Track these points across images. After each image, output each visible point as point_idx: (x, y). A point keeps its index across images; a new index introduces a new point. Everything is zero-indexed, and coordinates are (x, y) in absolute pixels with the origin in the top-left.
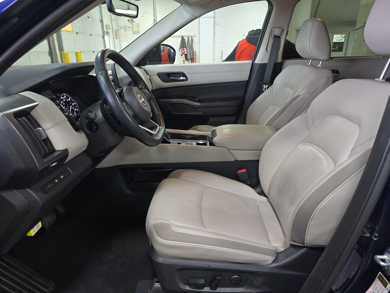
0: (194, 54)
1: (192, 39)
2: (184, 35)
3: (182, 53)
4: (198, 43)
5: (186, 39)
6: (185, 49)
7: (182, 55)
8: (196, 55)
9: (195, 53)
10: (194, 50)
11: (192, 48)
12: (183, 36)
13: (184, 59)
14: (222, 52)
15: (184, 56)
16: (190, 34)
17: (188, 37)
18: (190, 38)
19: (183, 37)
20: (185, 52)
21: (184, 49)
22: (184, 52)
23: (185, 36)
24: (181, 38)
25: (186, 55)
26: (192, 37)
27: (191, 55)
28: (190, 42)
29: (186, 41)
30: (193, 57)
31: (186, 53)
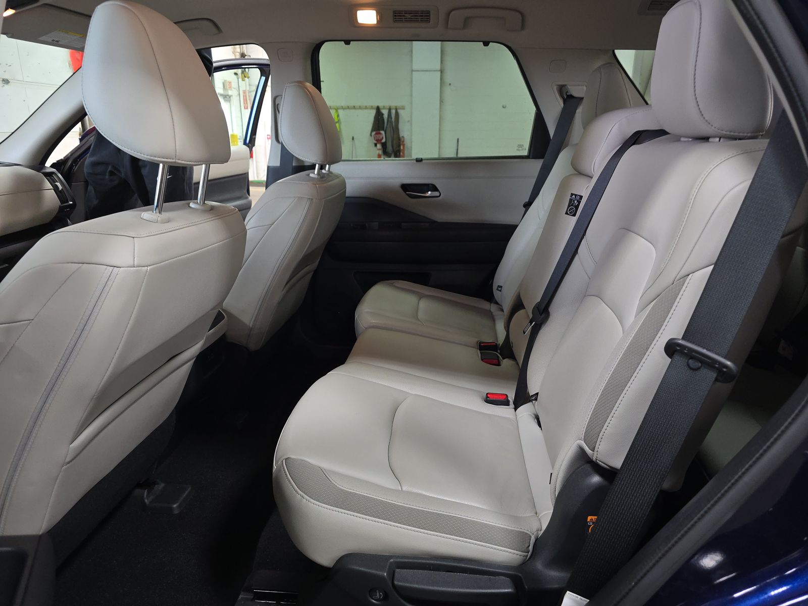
0: (400, 143)
1: (397, 114)
2: (381, 105)
3: (377, 140)
4: (408, 121)
5: (385, 112)
6: (383, 132)
7: (376, 145)
9: (403, 141)
10: (401, 135)
11: (396, 130)
12: (380, 107)
13: (380, 152)
14: (458, 139)
15: (379, 146)
16: (393, 103)
17: (390, 110)
18: (393, 112)
19: (378, 109)
20: (383, 138)
21: (380, 134)
22: (380, 139)
23: (382, 107)
24: (373, 113)
25: (384, 146)
26: (396, 110)
27: (395, 146)
28: (393, 119)
29: (386, 116)
30: (398, 149)
31: (384, 141)
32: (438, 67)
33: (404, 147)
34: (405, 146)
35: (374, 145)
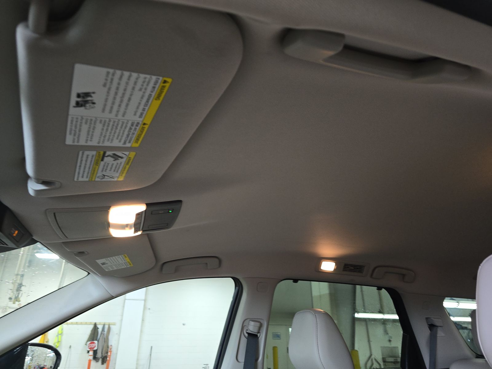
0: (108, 350)
1: (109, 329)
2: (97, 321)
3: (90, 348)
4: (117, 334)
5: (100, 327)
6: (96, 342)
7: (88, 352)
8: (111, 352)
9: (111, 349)
10: (110, 344)
11: (106, 340)
12: (97, 324)
13: (91, 358)
14: (152, 347)
15: (91, 353)
16: (107, 321)
17: (104, 325)
18: (107, 327)
19: (95, 325)
20: (95, 346)
21: (94, 343)
22: (93, 347)
23: (99, 324)
24: (92, 327)
25: (95, 352)
26: (109, 325)
27: (104, 352)
28: (105, 333)
29: (100, 330)
30: (106, 355)
31: (95, 349)
32: (143, 298)
33: (111, 354)
34: (112, 352)
35: (87, 352)
